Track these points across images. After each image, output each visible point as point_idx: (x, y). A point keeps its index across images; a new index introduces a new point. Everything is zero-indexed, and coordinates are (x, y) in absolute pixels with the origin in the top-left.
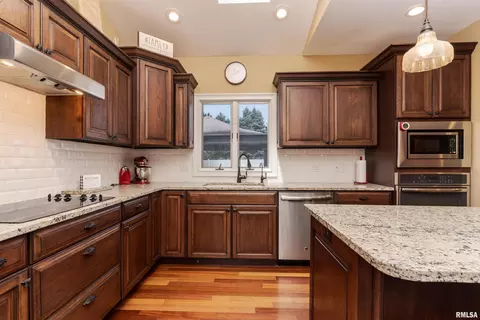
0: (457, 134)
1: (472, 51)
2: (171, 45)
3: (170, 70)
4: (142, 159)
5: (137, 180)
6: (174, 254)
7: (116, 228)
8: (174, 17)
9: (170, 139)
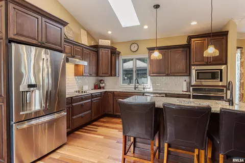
0: (219, 71)
1: (227, 34)
2: (109, 41)
3: (109, 50)
4: (101, 80)
5: (100, 88)
6: (109, 113)
7: (90, 100)
8: (110, 32)
9: (109, 74)
